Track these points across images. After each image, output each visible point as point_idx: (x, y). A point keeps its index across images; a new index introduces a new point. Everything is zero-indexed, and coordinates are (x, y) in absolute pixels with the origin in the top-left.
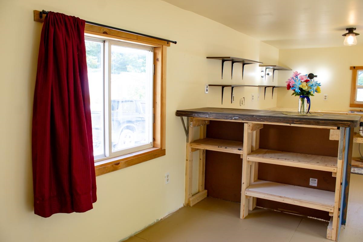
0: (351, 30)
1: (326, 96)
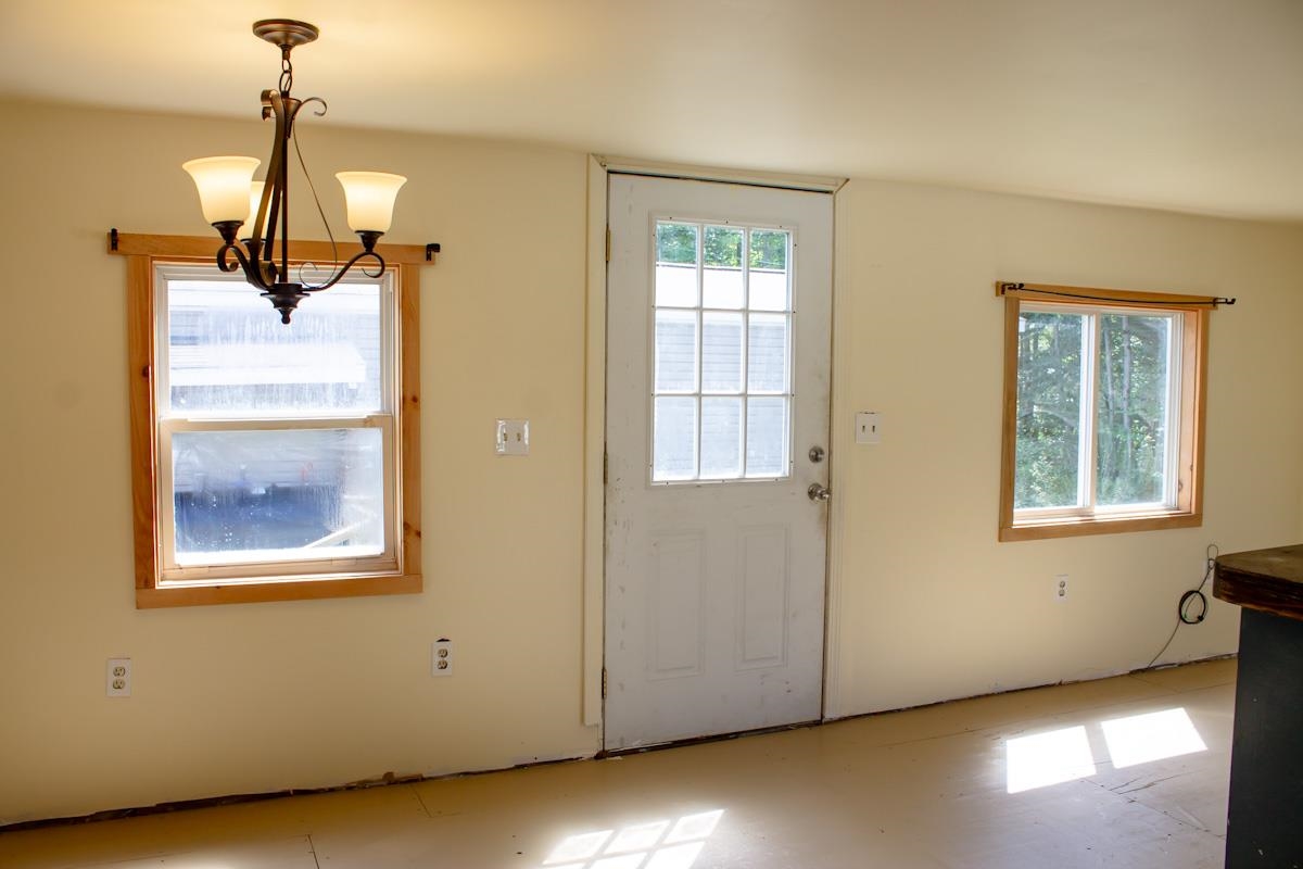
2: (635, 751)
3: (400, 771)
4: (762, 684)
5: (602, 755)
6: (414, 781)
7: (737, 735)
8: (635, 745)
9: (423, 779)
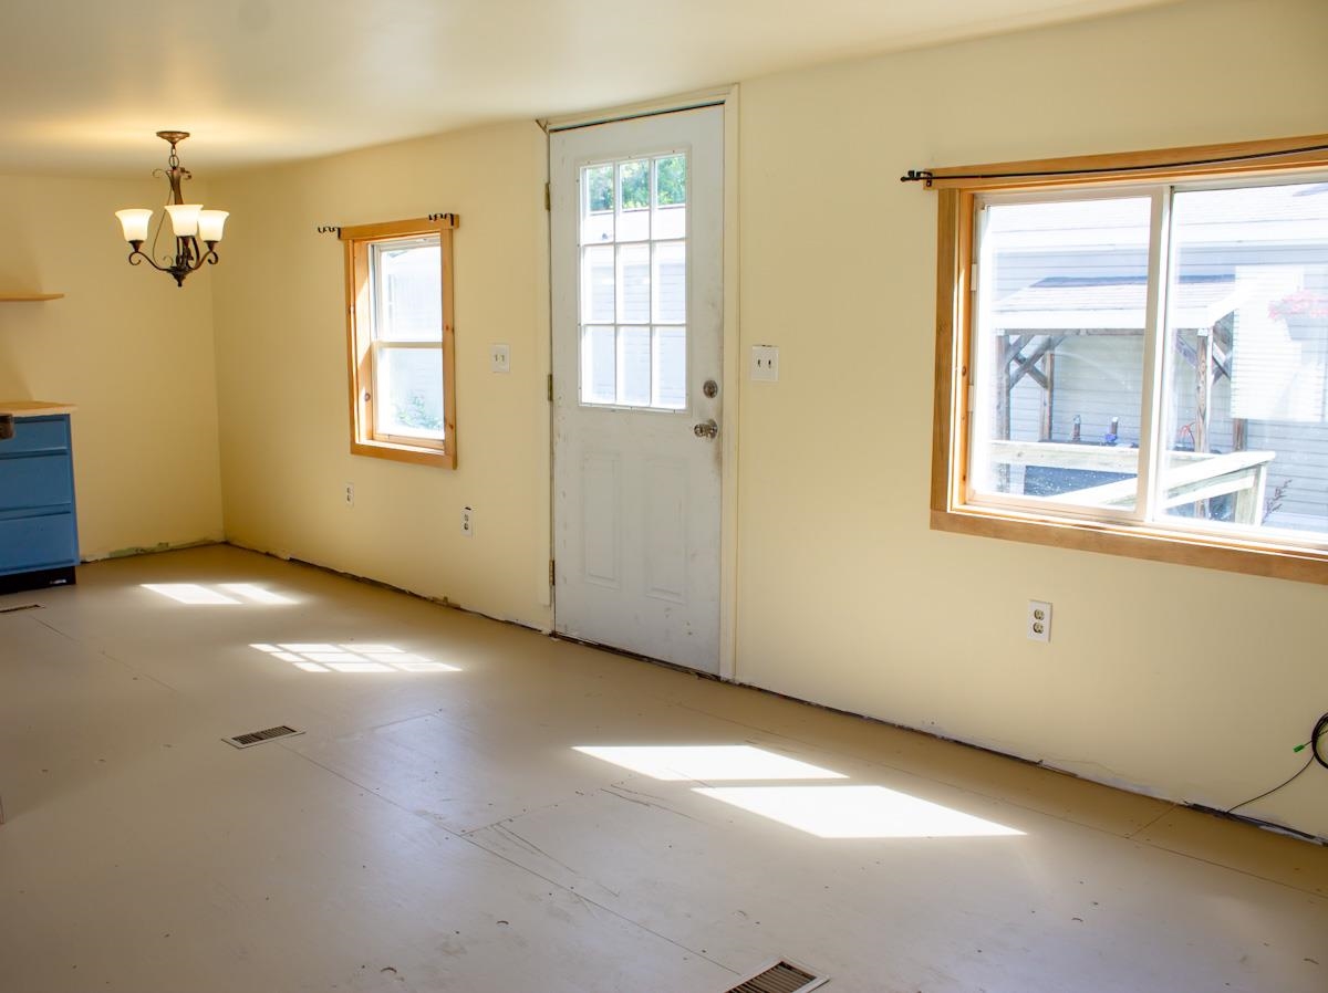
2: (575, 641)
3: (453, 599)
4: (667, 616)
5: (554, 634)
6: (458, 608)
7: (650, 660)
8: (574, 635)
9: (461, 610)
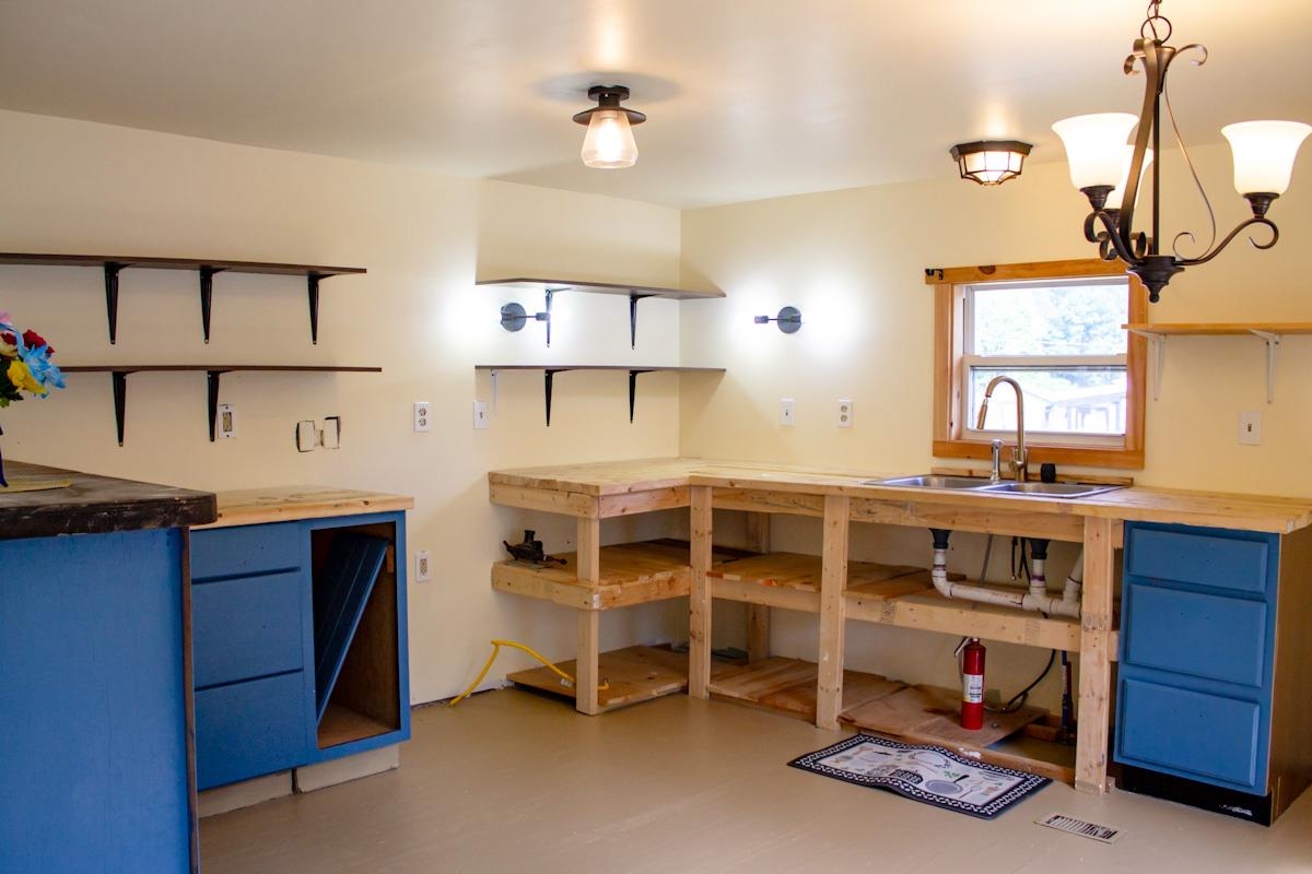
0: (608, 96)
1: (844, 408)
